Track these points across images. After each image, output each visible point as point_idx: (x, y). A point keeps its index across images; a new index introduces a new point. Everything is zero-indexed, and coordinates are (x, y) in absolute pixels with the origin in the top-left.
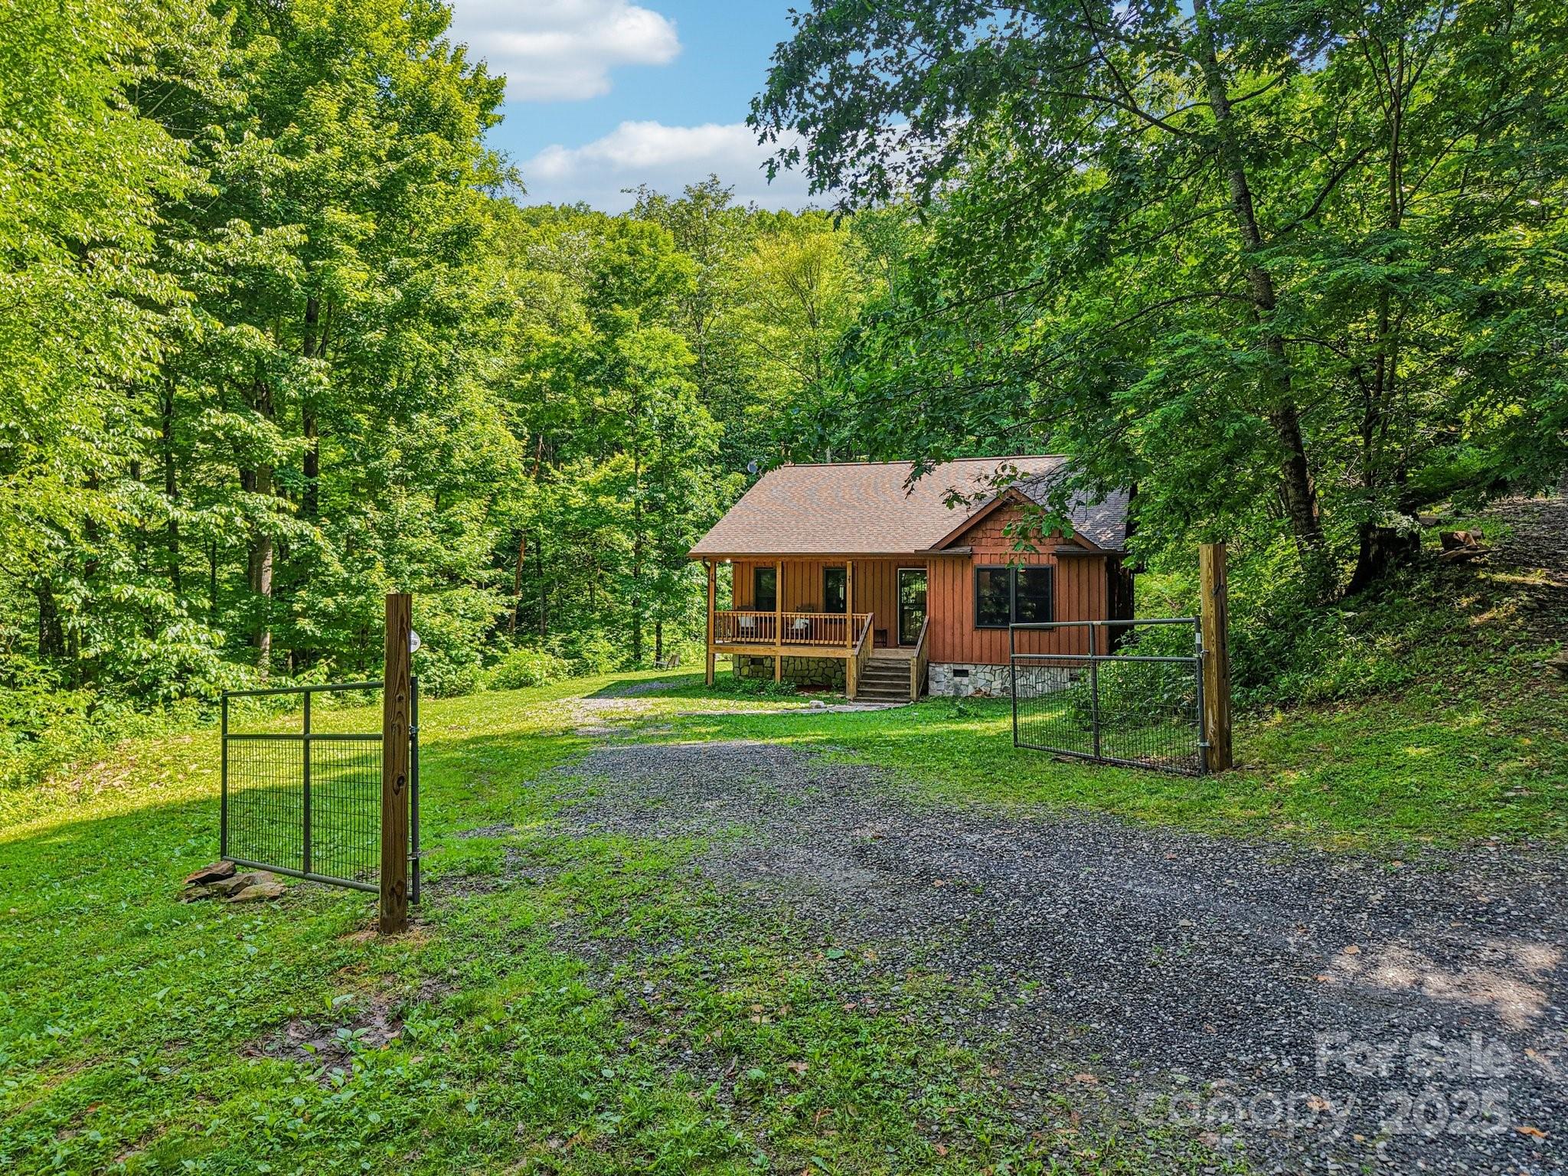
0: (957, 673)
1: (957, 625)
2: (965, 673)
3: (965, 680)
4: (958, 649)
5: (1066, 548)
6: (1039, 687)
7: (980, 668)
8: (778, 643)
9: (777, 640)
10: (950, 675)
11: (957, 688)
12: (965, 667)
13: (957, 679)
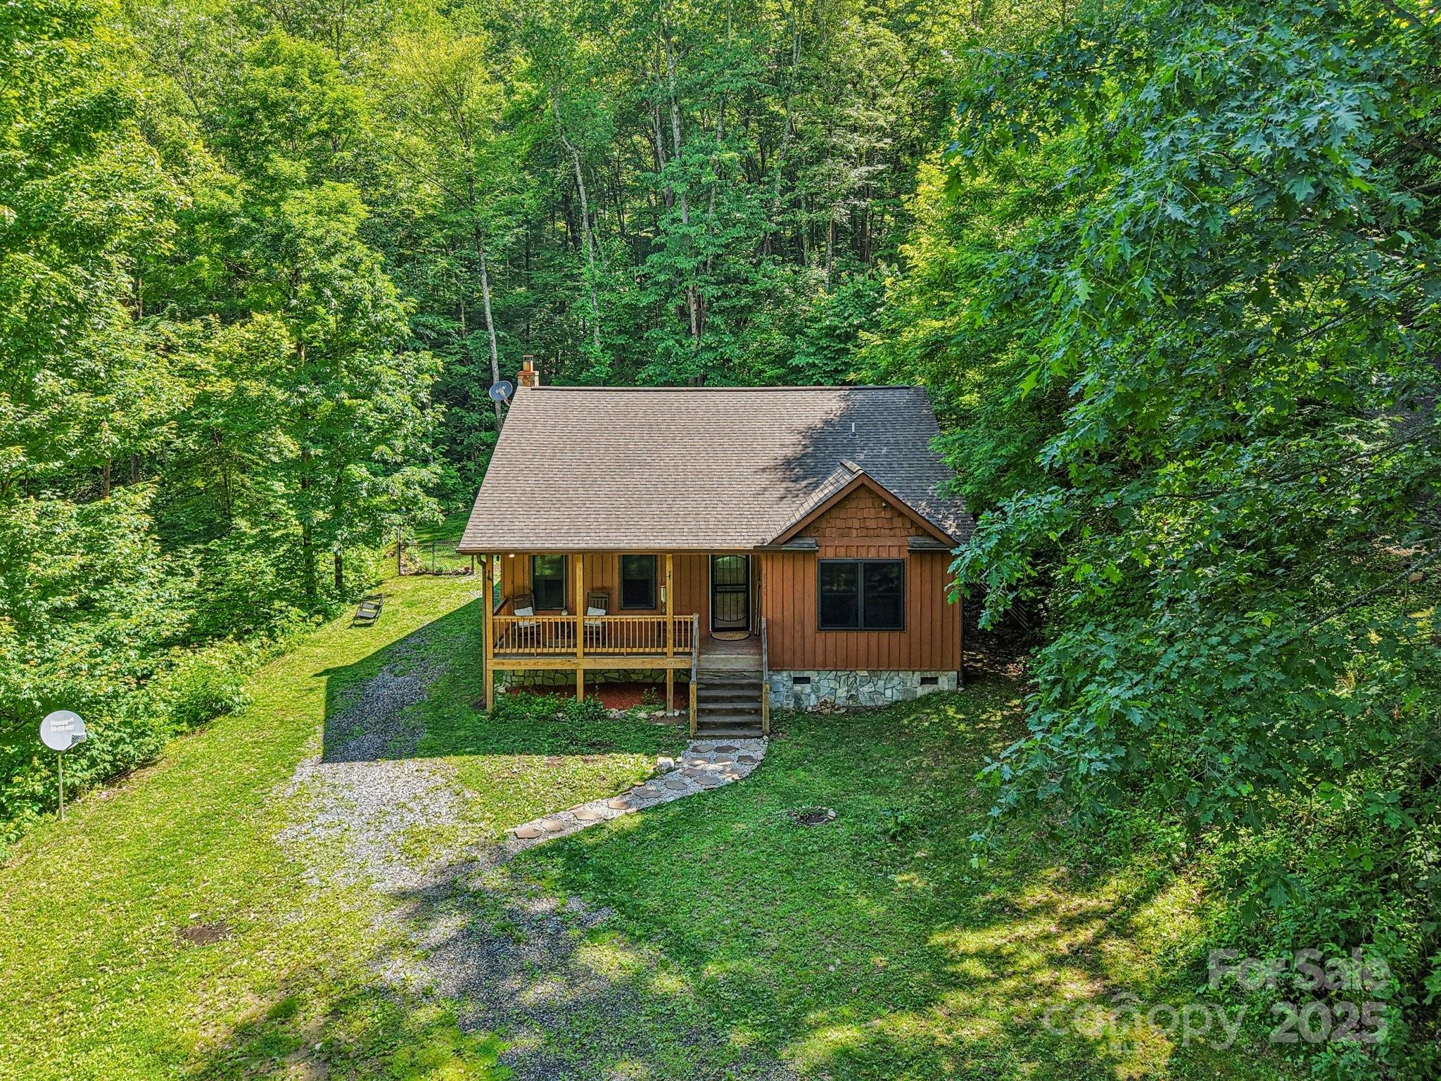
0: (797, 680)
1: (798, 627)
2: (807, 680)
3: (807, 688)
4: (799, 655)
5: (921, 540)
6: (888, 693)
7: (824, 674)
8: (580, 654)
9: (579, 650)
10: (790, 683)
11: (797, 698)
12: (806, 674)
13: (798, 688)
